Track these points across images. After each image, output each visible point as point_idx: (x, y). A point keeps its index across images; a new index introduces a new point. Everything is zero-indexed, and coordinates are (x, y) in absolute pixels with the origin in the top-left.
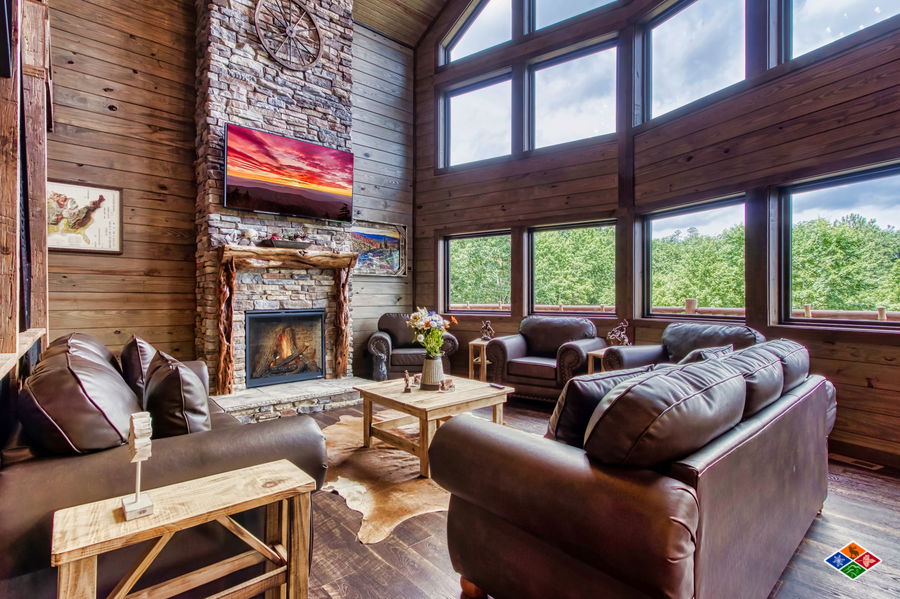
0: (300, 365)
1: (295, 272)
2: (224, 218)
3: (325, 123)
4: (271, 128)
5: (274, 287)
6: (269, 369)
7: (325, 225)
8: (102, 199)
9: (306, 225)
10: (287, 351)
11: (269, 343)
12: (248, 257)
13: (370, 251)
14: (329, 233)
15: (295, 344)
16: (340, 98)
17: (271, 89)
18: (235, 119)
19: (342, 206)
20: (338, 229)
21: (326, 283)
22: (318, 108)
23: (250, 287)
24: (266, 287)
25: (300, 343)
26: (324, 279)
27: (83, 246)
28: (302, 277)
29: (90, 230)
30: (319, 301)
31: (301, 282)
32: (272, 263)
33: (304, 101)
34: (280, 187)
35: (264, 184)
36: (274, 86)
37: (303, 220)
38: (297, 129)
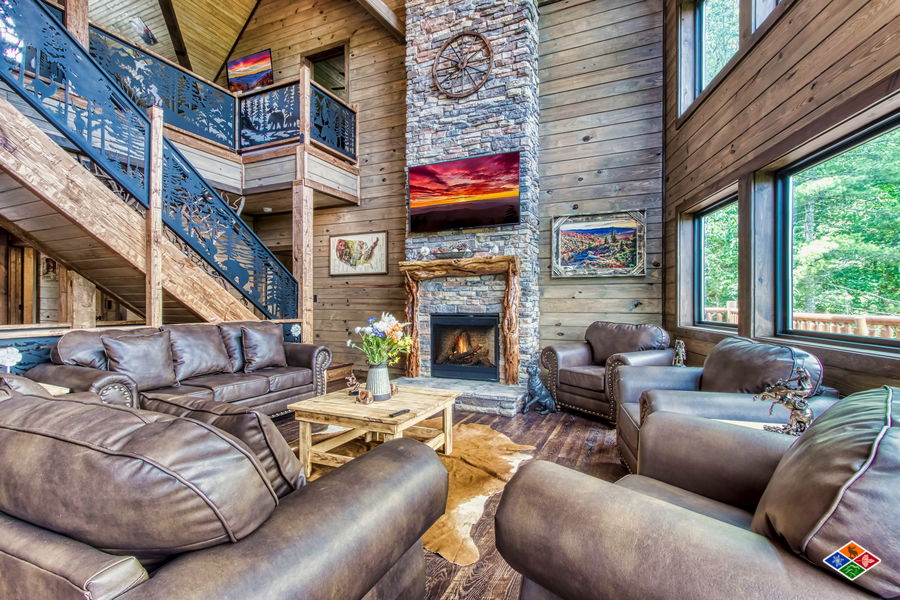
0: (475, 360)
1: (469, 279)
2: (415, 241)
3: (499, 130)
4: (449, 157)
5: (451, 294)
6: (448, 359)
7: (497, 231)
8: (378, 240)
9: (478, 235)
10: (463, 348)
11: (448, 342)
12: (416, 270)
13: (590, 249)
14: (502, 238)
15: (470, 344)
16: (514, 97)
17: (449, 123)
18: (422, 161)
19: (507, 208)
20: (512, 233)
21: (498, 288)
22: (491, 120)
23: (433, 294)
24: (446, 294)
25: (474, 344)
26: (496, 284)
27: (370, 271)
28: (474, 284)
29: (373, 261)
30: (494, 306)
31: (475, 288)
32: (437, 273)
33: (477, 119)
34: (448, 206)
35: (436, 207)
36: (450, 119)
37: (475, 230)
38: (471, 148)
